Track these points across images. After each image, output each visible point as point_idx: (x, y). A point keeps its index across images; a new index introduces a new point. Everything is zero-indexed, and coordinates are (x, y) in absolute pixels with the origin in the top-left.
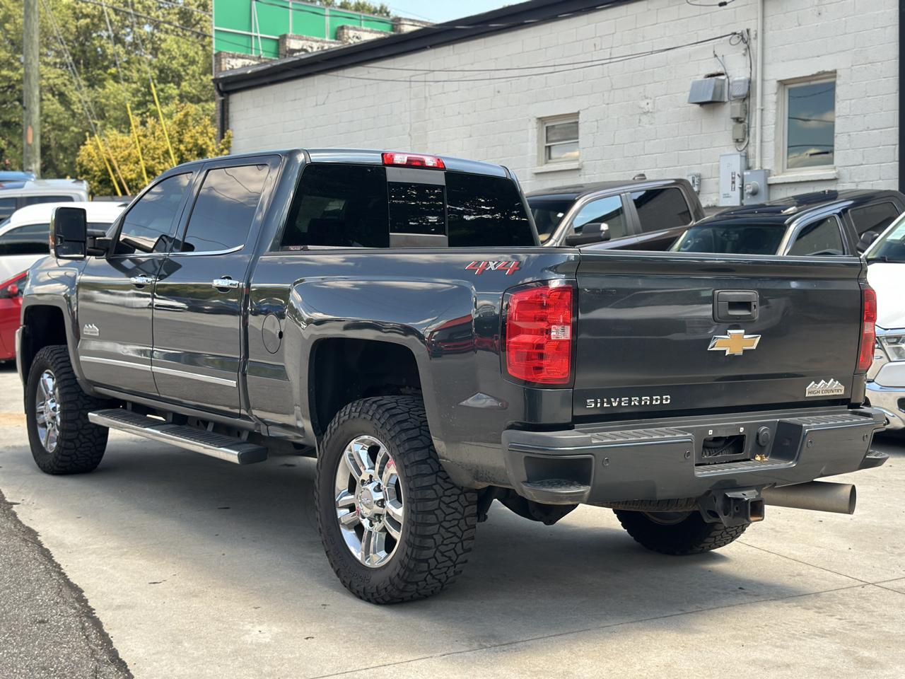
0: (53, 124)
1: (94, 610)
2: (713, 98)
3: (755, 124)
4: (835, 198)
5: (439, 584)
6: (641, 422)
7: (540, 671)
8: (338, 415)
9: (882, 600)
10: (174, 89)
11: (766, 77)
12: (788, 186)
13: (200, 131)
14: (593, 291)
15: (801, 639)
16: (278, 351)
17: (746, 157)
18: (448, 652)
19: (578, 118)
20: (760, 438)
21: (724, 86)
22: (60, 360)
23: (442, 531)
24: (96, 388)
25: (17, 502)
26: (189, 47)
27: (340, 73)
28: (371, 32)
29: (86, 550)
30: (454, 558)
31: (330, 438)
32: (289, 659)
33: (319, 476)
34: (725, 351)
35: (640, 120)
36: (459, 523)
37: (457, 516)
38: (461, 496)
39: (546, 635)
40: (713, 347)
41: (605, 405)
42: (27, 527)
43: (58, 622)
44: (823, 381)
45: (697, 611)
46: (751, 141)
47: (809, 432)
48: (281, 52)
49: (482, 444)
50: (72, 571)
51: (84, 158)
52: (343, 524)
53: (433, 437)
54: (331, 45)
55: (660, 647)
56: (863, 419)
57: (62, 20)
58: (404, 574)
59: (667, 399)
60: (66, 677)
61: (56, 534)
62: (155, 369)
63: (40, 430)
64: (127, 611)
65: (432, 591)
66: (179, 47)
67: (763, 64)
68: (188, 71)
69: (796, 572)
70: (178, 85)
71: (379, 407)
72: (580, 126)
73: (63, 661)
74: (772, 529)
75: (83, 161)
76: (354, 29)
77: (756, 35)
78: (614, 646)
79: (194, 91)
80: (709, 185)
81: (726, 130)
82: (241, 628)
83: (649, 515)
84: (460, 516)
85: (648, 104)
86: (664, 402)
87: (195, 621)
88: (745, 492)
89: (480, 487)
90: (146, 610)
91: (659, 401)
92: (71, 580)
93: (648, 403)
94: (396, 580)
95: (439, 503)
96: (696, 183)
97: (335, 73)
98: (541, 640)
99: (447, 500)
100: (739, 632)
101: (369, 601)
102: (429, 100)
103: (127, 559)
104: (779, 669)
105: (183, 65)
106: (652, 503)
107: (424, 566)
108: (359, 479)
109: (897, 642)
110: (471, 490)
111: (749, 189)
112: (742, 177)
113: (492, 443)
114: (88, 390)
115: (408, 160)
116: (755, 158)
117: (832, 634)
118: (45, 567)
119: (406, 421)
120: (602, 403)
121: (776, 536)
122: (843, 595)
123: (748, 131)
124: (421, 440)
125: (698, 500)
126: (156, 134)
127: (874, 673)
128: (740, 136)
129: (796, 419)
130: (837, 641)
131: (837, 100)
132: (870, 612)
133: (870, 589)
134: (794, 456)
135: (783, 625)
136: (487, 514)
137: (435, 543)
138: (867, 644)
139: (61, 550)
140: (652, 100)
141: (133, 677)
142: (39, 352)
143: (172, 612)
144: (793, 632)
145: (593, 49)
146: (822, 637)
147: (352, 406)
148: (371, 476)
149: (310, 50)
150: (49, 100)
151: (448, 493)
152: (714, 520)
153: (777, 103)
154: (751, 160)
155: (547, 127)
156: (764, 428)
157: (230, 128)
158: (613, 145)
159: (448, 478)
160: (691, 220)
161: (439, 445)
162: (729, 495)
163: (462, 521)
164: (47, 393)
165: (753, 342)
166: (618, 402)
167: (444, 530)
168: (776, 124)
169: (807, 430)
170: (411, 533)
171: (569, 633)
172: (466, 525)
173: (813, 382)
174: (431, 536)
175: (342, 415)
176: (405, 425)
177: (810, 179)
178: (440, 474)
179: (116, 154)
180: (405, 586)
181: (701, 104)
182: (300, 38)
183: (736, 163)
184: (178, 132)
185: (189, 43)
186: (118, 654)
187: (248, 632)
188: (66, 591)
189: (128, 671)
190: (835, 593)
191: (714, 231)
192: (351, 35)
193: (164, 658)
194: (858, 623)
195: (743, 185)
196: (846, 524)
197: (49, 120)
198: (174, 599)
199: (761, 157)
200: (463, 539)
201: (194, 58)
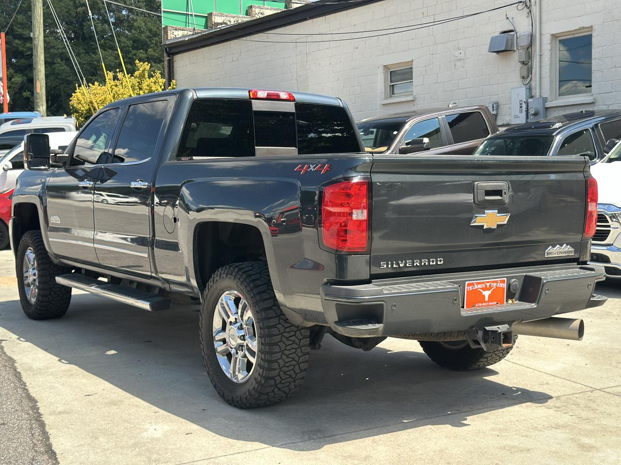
0: (62, 79)
1: (42, 415)
2: (506, 48)
3: (536, 65)
4: (592, 115)
5: (285, 394)
6: (422, 278)
7: (349, 456)
8: (213, 276)
9: (604, 401)
10: (143, 53)
11: (543, 32)
12: (560, 109)
13: (153, 81)
14: (383, 183)
15: (541, 431)
16: (174, 232)
17: (530, 89)
18: (285, 443)
19: (412, 65)
20: (511, 288)
21: (514, 38)
22: (37, 240)
23: (284, 356)
24: (60, 259)
25: (6, 339)
26: (153, 24)
27: (248, 38)
28: (271, 9)
29: (46, 373)
30: (293, 375)
31: (208, 293)
32: (172, 449)
33: (202, 319)
34: (483, 226)
35: (455, 65)
36: (296, 351)
37: (295, 346)
38: (297, 332)
39: (357, 430)
40: (475, 222)
41: (394, 266)
42: (9, 357)
43: (14, 424)
44: (558, 246)
45: (469, 411)
46: (533, 78)
47: (546, 282)
48: (209, 25)
49: (308, 295)
50: (33, 387)
51: (75, 102)
52: (218, 353)
53: (275, 290)
54: (244, 19)
55: (438, 437)
56: (588, 272)
57: (66, 8)
58: (258, 388)
59: (440, 261)
60: (11, 464)
61: (28, 362)
62: (96, 246)
63: (26, 288)
64: (65, 416)
65: (280, 399)
66: (146, 24)
67: (540, 24)
68: (152, 41)
69: (545, 382)
70: (146, 51)
71: (240, 270)
72: (413, 70)
73: (12, 452)
74: (532, 351)
75: (73, 104)
76: (260, 7)
77: (535, 2)
78: (406, 437)
79: (156, 55)
80: (503, 110)
81: (515, 70)
82: (142, 427)
83: (443, 344)
84: (297, 346)
85: (460, 53)
86: (439, 263)
87: (111, 422)
88: (499, 326)
89: (309, 326)
90: (79, 415)
91: (435, 263)
92: (31, 394)
93: (427, 264)
94: (253, 392)
95: (281, 337)
96: (495, 108)
97: (244, 38)
98: (353, 434)
99: (287, 335)
100: (497, 426)
101: (236, 406)
102: (309, 55)
103: (73, 378)
104: (522, 452)
105: (148, 37)
106: (433, 335)
107: (272, 382)
108: (228, 321)
109: (611, 432)
110: (305, 328)
111: (532, 111)
112: (527, 103)
113: (314, 294)
114: (55, 261)
115: (267, 95)
116: (536, 89)
117: (565, 426)
118: (15, 385)
119: (258, 279)
120: (392, 264)
121: (534, 356)
122: (577, 398)
123: (531, 71)
124: (268, 293)
125: (465, 332)
126: (124, 84)
127: (590, 454)
128: (525, 74)
129: (538, 273)
130: (567, 431)
131: (593, 47)
132: (594, 410)
133: (597, 393)
134: (536, 300)
135: (529, 420)
136: (321, 344)
137: (279, 366)
138: (589, 433)
139: (29, 372)
140: (463, 51)
141: (59, 463)
142: (24, 235)
143: (97, 416)
144: (536, 425)
145: (422, 16)
146: (557, 428)
147: (222, 270)
148: (236, 319)
149: (229, 23)
150: (59, 63)
151: (287, 330)
152: (477, 346)
153: (551, 50)
154: (533, 91)
155: (391, 72)
156: (514, 280)
157: (175, 78)
158: (436, 83)
159: (287, 319)
160: (489, 134)
161: (279, 296)
162: (487, 328)
163: (299, 350)
164: (30, 263)
165: (504, 219)
166: (404, 263)
167: (285, 357)
168: (551, 65)
169: (545, 281)
170: (262, 359)
171: (375, 428)
172: (302, 352)
173: (551, 247)
174: (276, 361)
175: (215, 276)
176: (257, 283)
177: (575, 103)
178: (281, 317)
179: (96, 98)
180: (259, 396)
181: (498, 52)
182: (222, 15)
183: (522, 93)
184: (138, 82)
185: (153, 22)
186: (52, 447)
187: (146, 430)
188: (25, 402)
189: (56, 459)
190: (571, 397)
191: (505, 141)
192: (257, 12)
193: (83, 449)
194: (584, 418)
195: (528, 109)
196: (586, 347)
197: (59, 77)
198: (99, 406)
199: (540, 89)
200: (300, 362)
201: (156, 31)
